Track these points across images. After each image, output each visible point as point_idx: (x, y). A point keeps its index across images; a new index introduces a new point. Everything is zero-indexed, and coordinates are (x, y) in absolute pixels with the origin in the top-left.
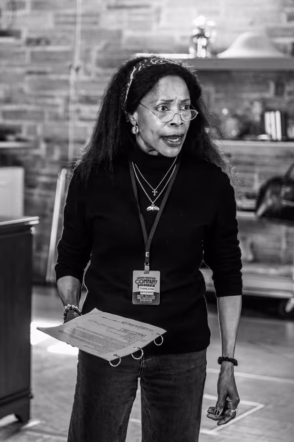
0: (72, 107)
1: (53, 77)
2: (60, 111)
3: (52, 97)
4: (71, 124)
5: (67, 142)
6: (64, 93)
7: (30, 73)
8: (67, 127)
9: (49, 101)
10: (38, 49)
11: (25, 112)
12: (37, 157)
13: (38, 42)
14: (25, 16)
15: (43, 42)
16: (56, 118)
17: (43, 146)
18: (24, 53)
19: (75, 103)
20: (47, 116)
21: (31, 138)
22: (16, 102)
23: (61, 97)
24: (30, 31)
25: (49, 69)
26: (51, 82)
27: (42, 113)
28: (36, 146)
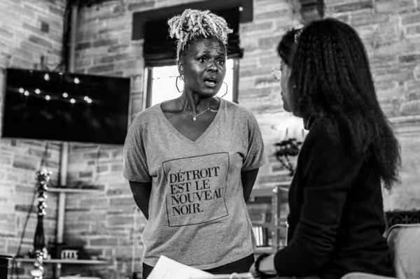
0: (135, 236)
1: (124, 215)
2: (128, 238)
3: (123, 229)
4: (133, 247)
5: (131, 259)
6: (130, 226)
7: (109, 213)
8: (131, 249)
9: (121, 232)
10: (115, 197)
11: (105, 240)
12: (112, 271)
13: (114, 192)
14: (107, 175)
15: (117, 192)
16: (125, 244)
17: (116, 263)
18: (106, 200)
19: (136, 232)
20: (119, 242)
21: (109, 258)
22: (99, 234)
23: (128, 229)
24: (111, 185)
25: (121, 210)
26: (122, 219)
27: (116, 240)
28: (111, 263)
